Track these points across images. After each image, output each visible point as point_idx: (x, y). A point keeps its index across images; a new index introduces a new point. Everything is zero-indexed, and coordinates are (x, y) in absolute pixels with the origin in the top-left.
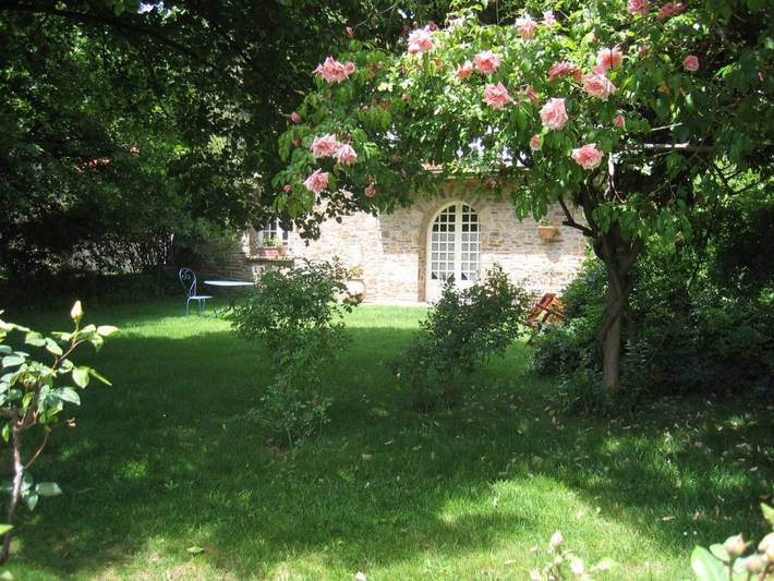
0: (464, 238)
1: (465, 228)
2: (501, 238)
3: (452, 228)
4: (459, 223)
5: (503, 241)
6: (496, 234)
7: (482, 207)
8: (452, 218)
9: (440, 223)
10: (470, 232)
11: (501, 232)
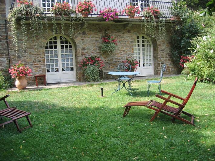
0: (62, 52)
1: (62, 47)
2: (86, 51)
3: (56, 47)
4: (59, 45)
5: (87, 52)
6: (84, 49)
7: (76, 37)
8: (55, 43)
9: (49, 45)
10: (65, 49)
11: (86, 48)
